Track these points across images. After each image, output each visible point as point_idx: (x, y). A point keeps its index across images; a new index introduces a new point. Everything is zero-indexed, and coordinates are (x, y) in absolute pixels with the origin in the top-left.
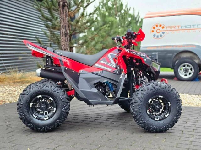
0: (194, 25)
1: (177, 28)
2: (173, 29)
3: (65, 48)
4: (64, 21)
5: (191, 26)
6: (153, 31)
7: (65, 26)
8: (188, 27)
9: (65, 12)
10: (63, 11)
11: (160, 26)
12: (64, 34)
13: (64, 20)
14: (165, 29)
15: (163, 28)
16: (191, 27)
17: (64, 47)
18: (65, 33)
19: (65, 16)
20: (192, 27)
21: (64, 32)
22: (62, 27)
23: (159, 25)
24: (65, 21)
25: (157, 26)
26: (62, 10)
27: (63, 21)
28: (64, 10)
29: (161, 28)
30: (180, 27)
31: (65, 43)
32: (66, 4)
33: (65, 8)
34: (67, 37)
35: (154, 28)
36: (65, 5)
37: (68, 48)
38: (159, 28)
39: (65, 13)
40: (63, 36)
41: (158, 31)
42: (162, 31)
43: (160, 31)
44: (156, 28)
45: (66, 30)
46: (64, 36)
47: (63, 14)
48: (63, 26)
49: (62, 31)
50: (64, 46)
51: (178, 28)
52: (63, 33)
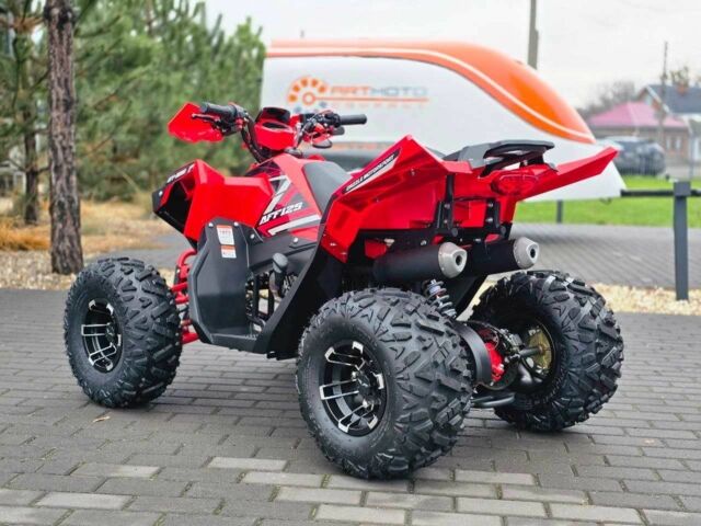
0: (406, 89)
1: (360, 94)
2: (350, 95)
3: (64, 143)
4: (61, 65)
5: (397, 89)
6: (293, 98)
7: (66, 80)
8: (391, 92)
9: (65, 37)
10: (61, 36)
11: (315, 83)
12: (61, 103)
13: (62, 61)
14: (327, 94)
15: (322, 89)
16: (397, 94)
17: (61, 142)
18: (65, 100)
19: (64, 51)
20: (401, 95)
21: (61, 97)
22: (56, 83)
23: (310, 82)
24: (65, 65)
25: (305, 83)
26: (56, 31)
27: (58, 65)
28: (64, 32)
29: (315, 91)
30: (369, 92)
31: (66, 131)
32: (70, 15)
33: (65, 26)
34: (70, 112)
35: (296, 89)
36: (67, 17)
37: (72, 144)
38: (309, 89)
39: (65, 43)
40: (57, 107)
41: (309, 99)
42: (319, 99)
43: (314, 99)
44: (303, 90)
45: (68, 92)
46: (62, 108)
47: (61, 43)
48: (59, 80)
49: (57, 94)
50: (60, 137)
51: (365, 93)
52: (58, 100)
